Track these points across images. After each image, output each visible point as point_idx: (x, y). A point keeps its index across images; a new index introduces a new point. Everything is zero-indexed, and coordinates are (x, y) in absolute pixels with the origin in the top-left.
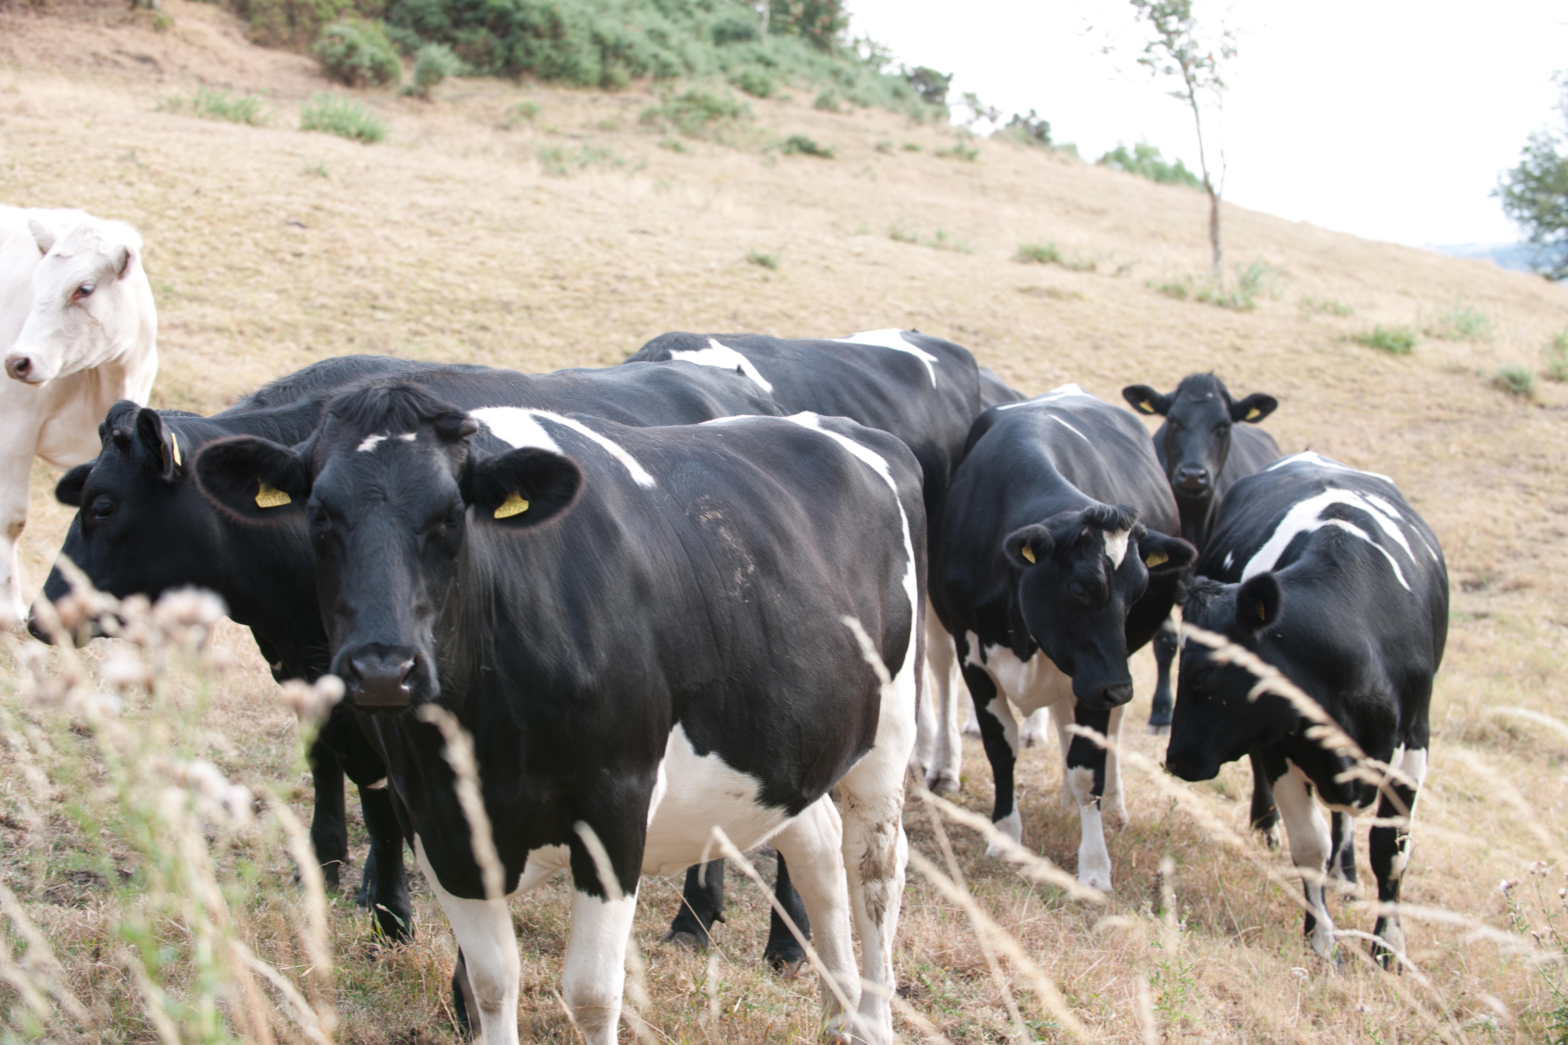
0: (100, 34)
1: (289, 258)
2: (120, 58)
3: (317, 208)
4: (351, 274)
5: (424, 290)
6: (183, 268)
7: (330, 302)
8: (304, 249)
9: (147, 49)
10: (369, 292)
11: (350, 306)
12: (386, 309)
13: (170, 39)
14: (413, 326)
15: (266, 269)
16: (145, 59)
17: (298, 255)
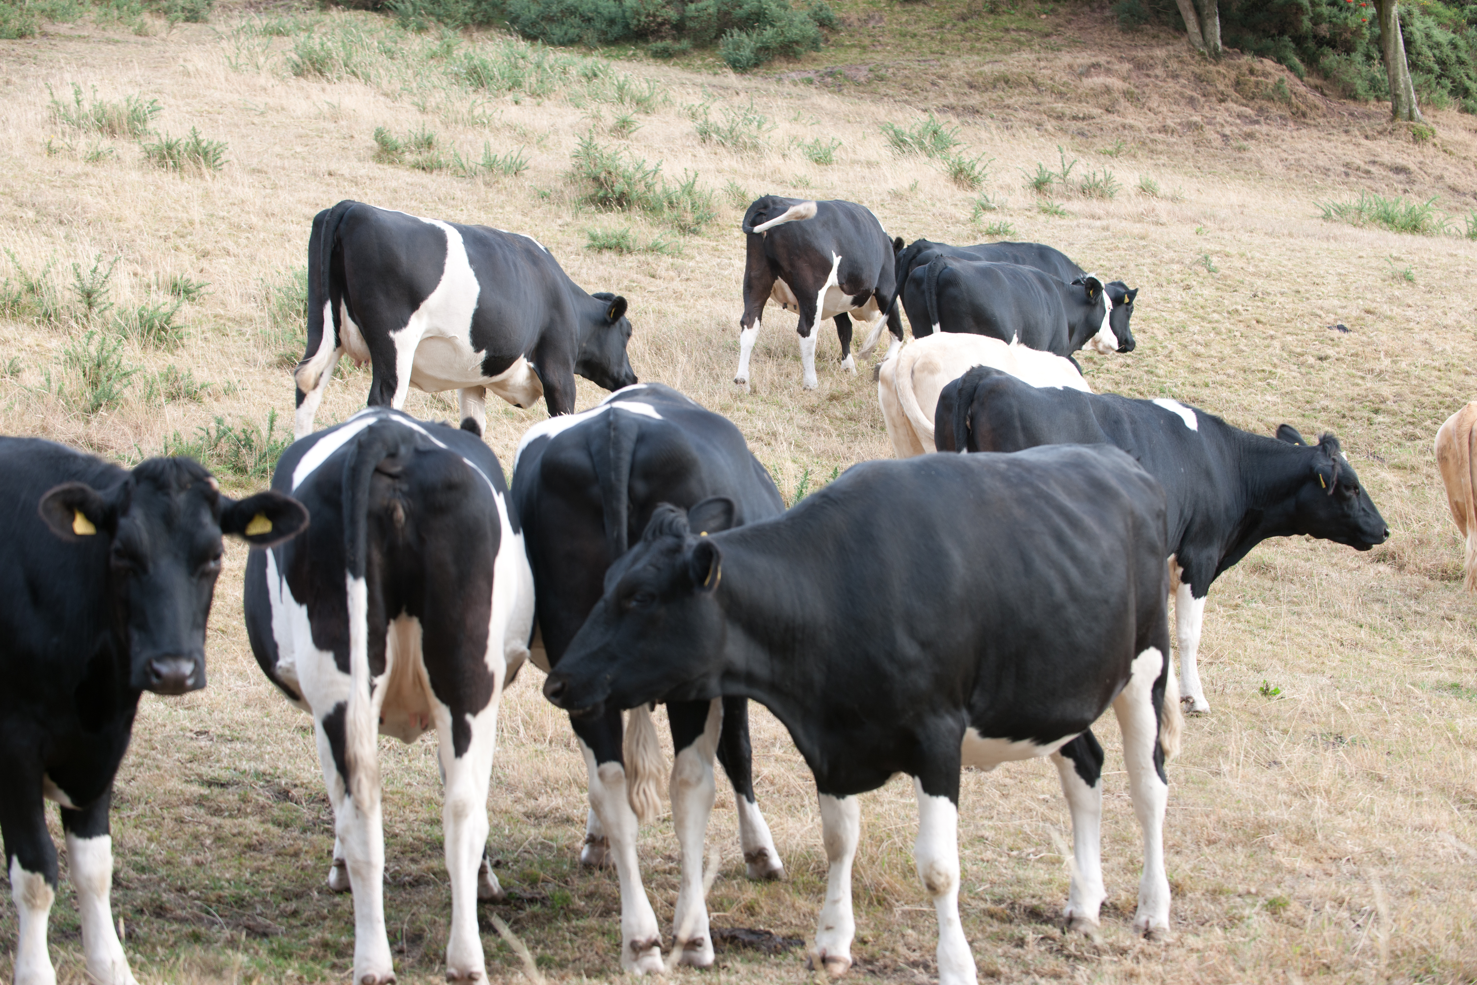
0: (1358, 145)
1: (1311, 360)
2: (1373, 169)
3: (1368, 312)
4: (1369, 376)
5: (1439, 394)
6: (1195, 371)
7: (1332, 406)
8: (1331, 352)
9: (1401, 160)
10: (1378, 395)
11: (1351, 410)
12: (1388, 412)
13: (1430, 150)
14: (1410, 429)
15: (1279, 371)
16: (1399, 170)
17: (1321, 359)
